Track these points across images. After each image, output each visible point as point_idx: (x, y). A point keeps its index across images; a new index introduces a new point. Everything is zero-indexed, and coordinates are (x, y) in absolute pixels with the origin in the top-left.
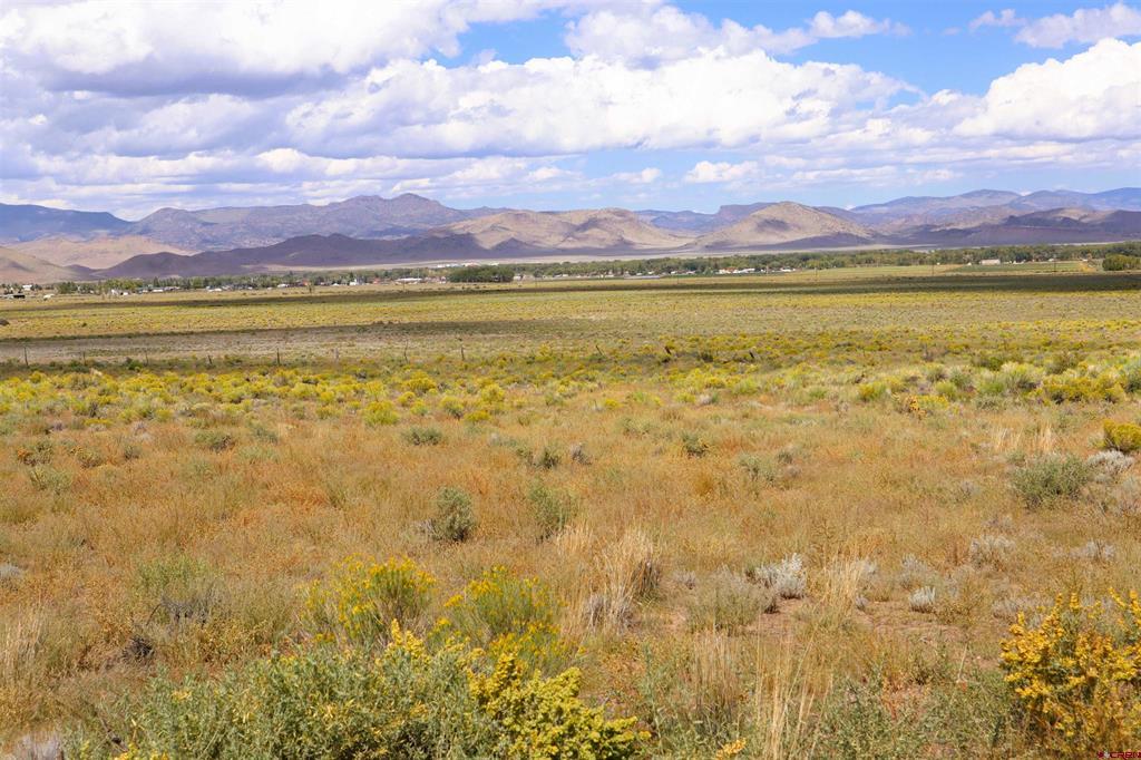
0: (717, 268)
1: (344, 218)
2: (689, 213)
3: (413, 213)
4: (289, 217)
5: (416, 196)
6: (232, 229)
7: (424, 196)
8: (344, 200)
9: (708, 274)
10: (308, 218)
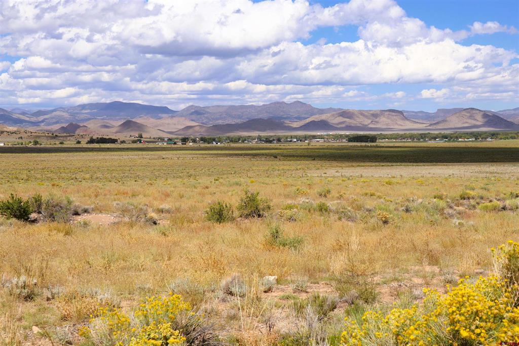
0: (457, 138)
1: (269, 111)
2: (422, 112)
3: (299, 109)
4: (245, 110)
5: (300, 102)
6: (220, 115)
7: (304, 102)
8: (269, 103)
9: (454, 141)
10: (253, 111)
